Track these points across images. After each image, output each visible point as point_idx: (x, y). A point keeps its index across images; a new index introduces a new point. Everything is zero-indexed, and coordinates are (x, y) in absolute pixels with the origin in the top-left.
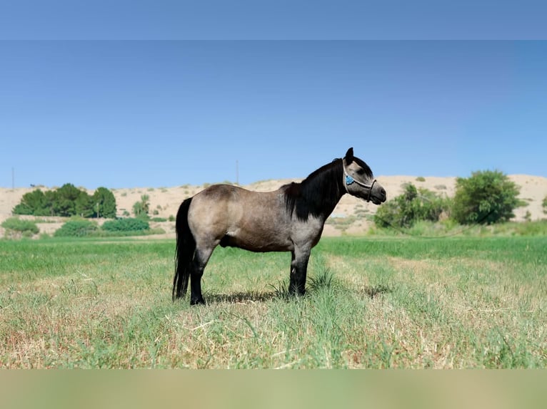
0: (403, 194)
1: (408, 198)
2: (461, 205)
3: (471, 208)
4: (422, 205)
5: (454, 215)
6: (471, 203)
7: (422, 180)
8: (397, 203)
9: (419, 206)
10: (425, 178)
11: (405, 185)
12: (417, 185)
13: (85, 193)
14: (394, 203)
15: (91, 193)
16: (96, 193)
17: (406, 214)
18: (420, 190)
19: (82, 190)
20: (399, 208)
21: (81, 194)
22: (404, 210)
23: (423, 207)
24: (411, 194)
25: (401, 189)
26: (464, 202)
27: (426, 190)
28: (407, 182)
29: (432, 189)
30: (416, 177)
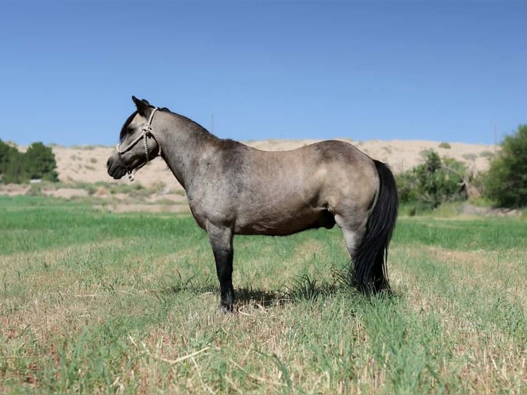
0: (424, 163)
1: (429, 169)
2: (498, 180)
3: (510, 184)
4: (447, 178)
5: (489, 192)
6: (511, 177)
7: (446, 146)
8: (416, 174)
9: (443, 180)
10: (451, 144)
11: (424, 153)
12: (441, 153)
13: (15, 150)
14: (412, 174)
15: (23, 149)
16: (30, 150)
17: (427, 188)
18: (444, 159)
19: (12, 146)
20: (418, 181)
21: (10, 150)
22: (424, 183)
23: (449, 181)
24: (434, 163)
25: (419, 157)
26: (501, 176)
27: (453, 159)
28: (428, 149)
29: (459, 159)
30: (439, 143)
